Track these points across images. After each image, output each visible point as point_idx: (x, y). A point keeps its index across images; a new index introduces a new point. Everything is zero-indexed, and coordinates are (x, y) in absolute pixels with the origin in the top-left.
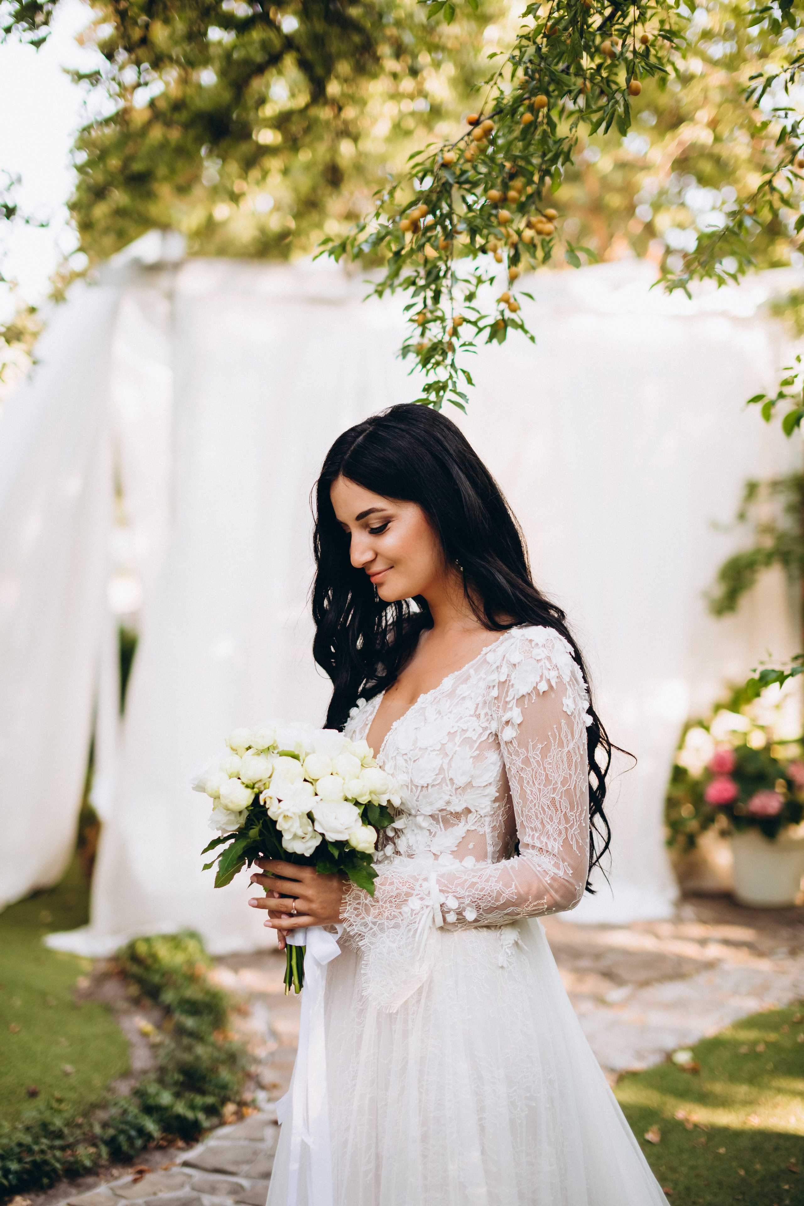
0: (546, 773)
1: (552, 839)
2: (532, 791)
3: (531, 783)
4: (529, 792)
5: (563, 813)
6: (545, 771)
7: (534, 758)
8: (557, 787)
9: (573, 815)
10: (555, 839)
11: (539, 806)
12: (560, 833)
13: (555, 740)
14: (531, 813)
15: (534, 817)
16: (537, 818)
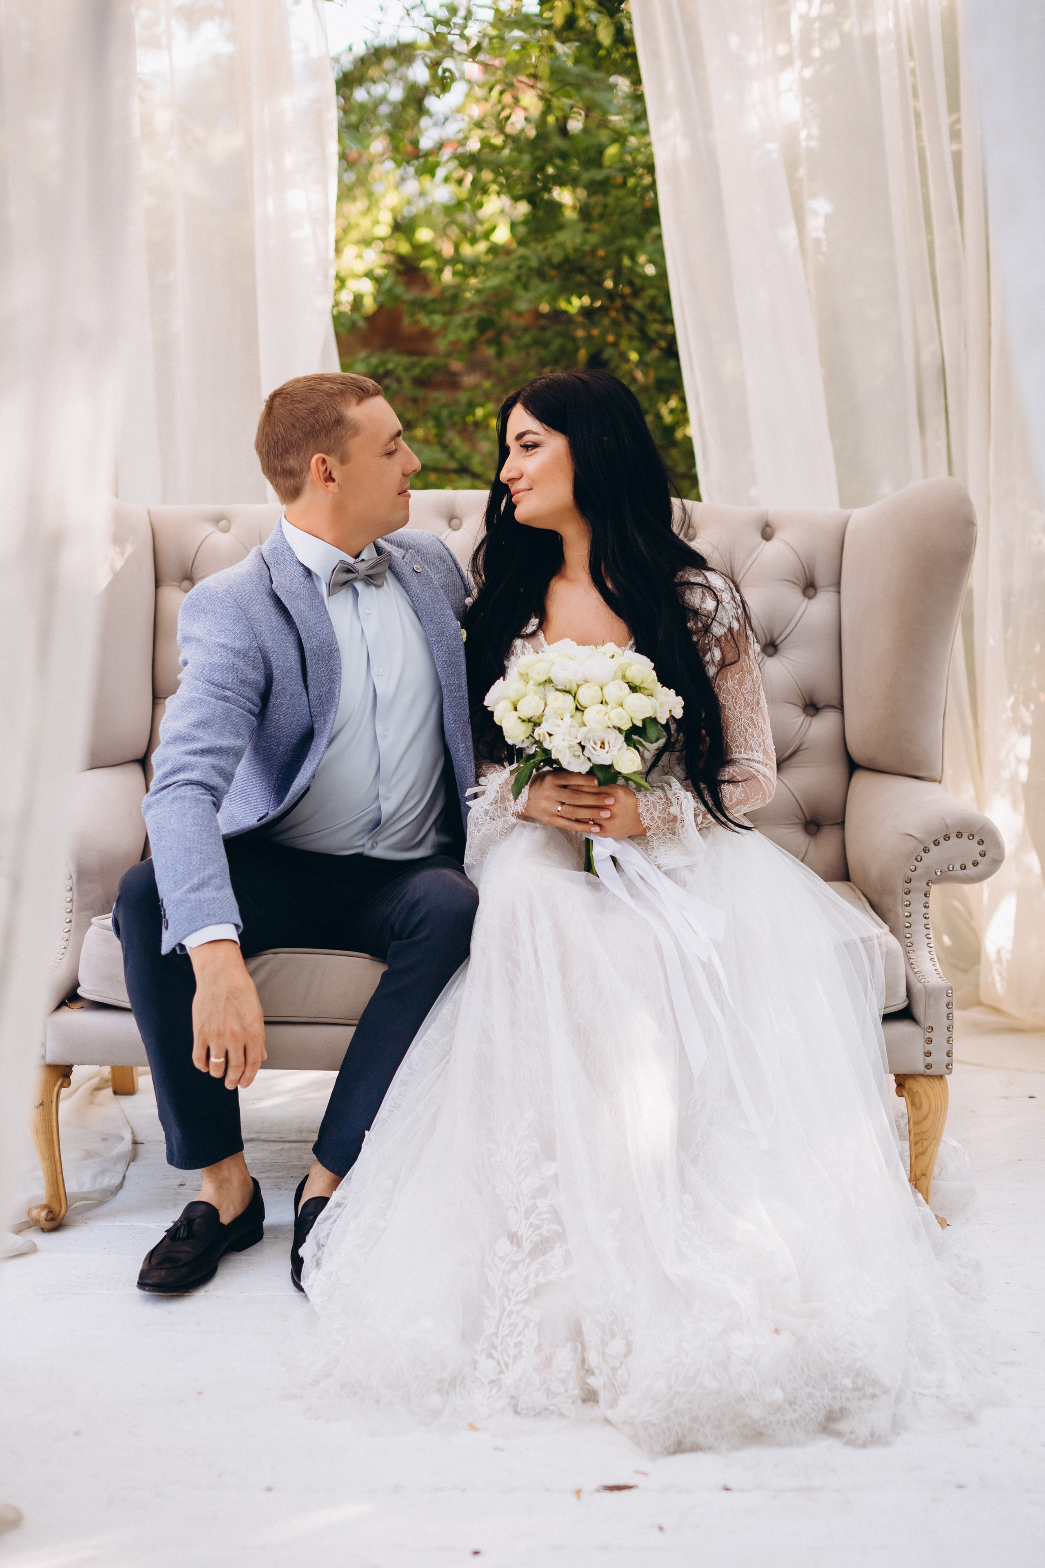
1: (755, 751)
10: (757, 751)
11: (741, 726)
12: (760, 745)
16: (741, 736)
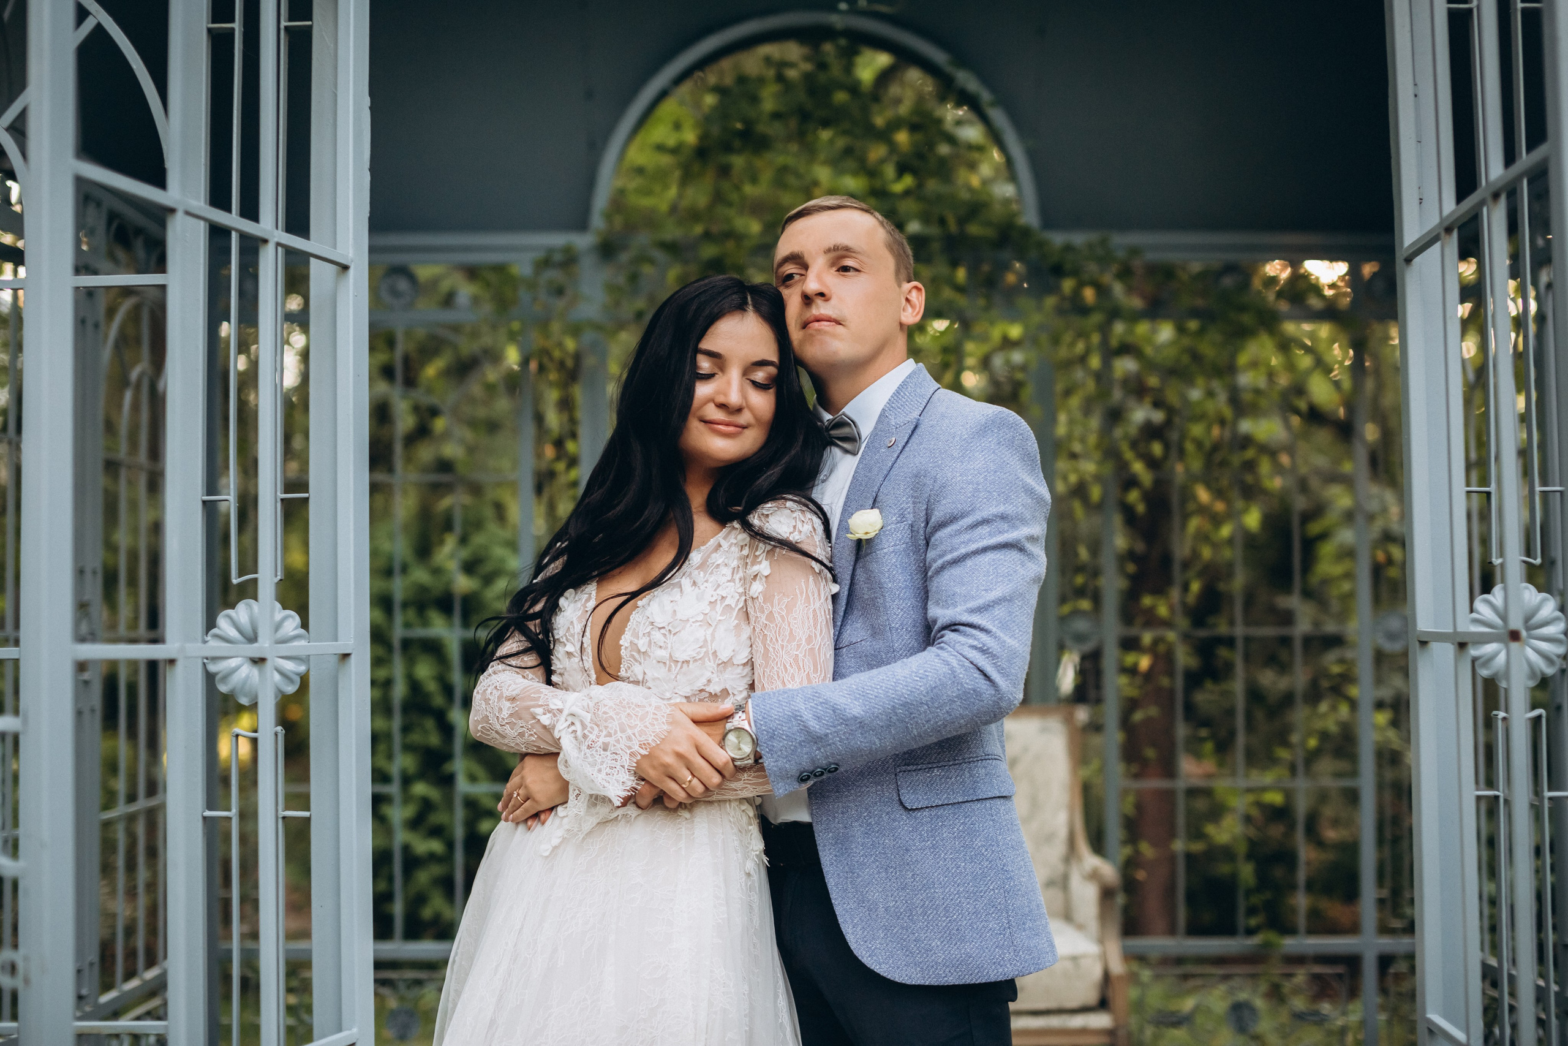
0: (790, 629)
2: (774, 648)
3: (774, 640)
4: (771, 650)
5: (806, 672)
6: (789, 626)
7: (779, 613)
8: (801, 644)
9: (816, 678)
13: (802, 594)
14: (773, 671)
15: (776, 676)
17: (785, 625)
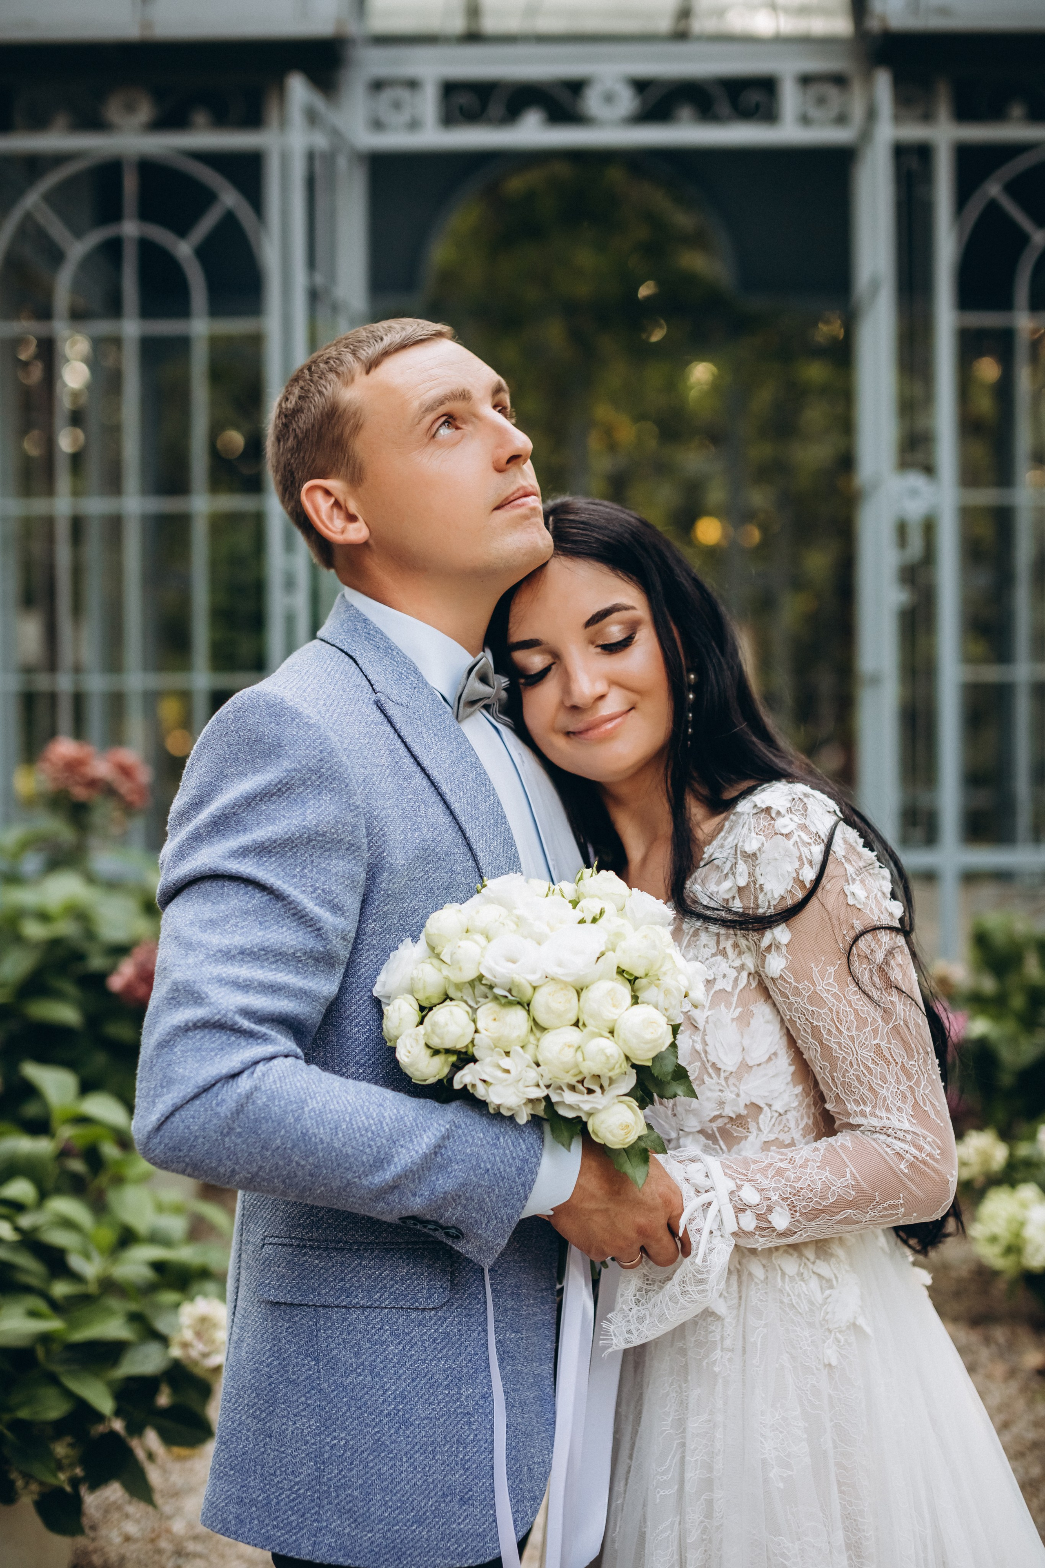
0: (854, 1009)
1: (895, 1109)
2: (839, 1044)
3: (834, 1031)
4: (835, 1046)
5: (900, 1064)
6: (851, 1006)
7: (828, 991)
8: (878, 1027)
9: (914, 1066)
10: (899, 1110)
11: (858, 1065)
12: (905, 1097)
14: (849, 1078)
15: (856, 1083)
17: (844, 1005)
